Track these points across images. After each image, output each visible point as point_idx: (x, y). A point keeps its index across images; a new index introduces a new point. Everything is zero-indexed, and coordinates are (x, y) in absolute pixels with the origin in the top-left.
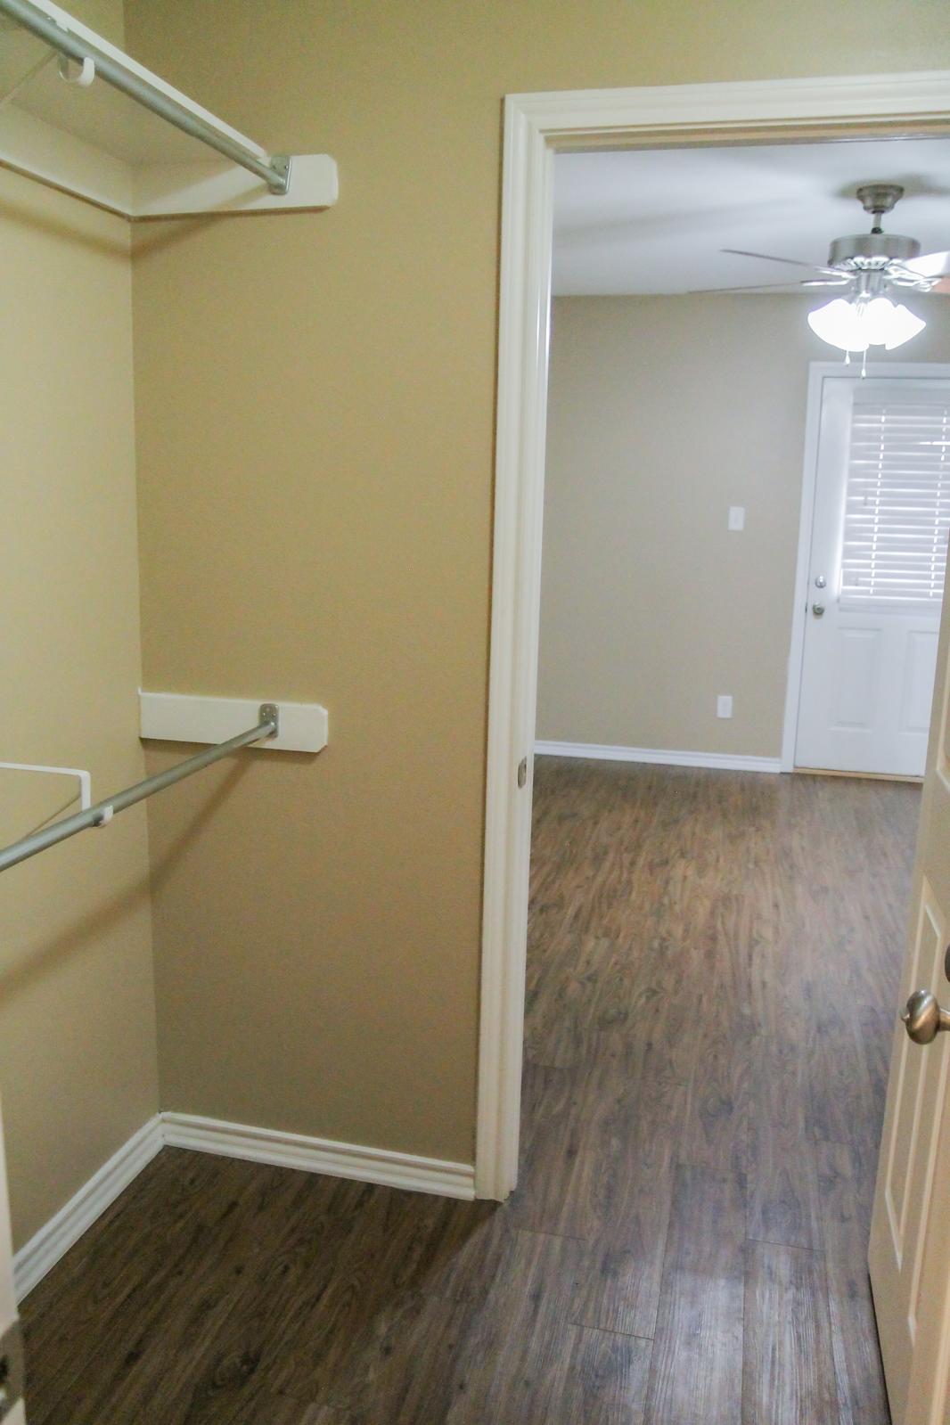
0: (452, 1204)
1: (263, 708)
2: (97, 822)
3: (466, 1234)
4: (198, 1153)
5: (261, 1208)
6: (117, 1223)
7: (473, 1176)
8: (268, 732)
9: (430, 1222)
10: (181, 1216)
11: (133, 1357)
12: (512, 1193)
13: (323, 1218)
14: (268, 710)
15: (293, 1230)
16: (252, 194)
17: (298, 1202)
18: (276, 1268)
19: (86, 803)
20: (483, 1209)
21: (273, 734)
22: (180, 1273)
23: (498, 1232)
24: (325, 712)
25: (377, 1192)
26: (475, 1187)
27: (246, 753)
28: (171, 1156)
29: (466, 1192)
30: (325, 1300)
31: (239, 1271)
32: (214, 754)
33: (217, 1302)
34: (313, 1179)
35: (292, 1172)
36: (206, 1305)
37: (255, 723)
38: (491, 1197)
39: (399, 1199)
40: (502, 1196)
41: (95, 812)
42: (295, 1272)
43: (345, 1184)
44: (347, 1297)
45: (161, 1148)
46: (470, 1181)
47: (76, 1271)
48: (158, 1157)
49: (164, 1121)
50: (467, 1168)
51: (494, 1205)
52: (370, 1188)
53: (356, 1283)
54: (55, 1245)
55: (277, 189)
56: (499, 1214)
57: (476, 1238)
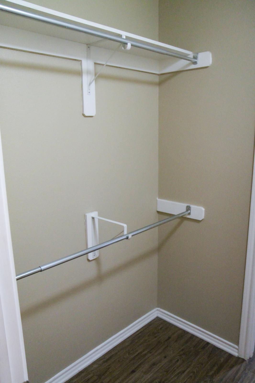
0: (230, 356)
1: (187, 206)
2: (127, 238)
3: (232, 367)
4: (165, 321)
5: (176, 341)
6: (140, 334)
7: (238, 349)
8: (188, 213)
9: (222, 360)
10: (156, 337)
11: (133, 372)
12: (250, 358)
13: (192, 349)
14: (188, 207)
15: (183, 350)
16: (189, 65)
17: (187, 342)
18: (175, 359)
19: (125, 232)
20: (239, 361)
21: (189, 214)
22: (151, 353)
23: (242, 369)
24: (203, 209)
25: (209, 346)
26: (238, 353)
27: (183, 218)
28: (158, 319)
29: (236, 354)
30: (185, 373)
31: (165, 357)
32: (175, 217)
33: (157, 364)
34: (193, 336)
35: (187, 333)
36: (154, 364)
37: (185, 210)
38: (243, 357)
39: (215, 349)
40: (247, 358)
41: (127, 236)
42: (179, 362)
43: (202, 340)
44: (191, 374)
45: (156, 317)
46: (237, 351)
47: (127, 344)
48: (155, 319)
49: (157, 310)
50: (236, 347)
51: (243, 360)
52: (208, 343)
53: (195, 371)
54: (123, 336)
55: (195, 63)
56: (244, 364)
57: (235, 369)
